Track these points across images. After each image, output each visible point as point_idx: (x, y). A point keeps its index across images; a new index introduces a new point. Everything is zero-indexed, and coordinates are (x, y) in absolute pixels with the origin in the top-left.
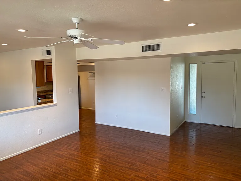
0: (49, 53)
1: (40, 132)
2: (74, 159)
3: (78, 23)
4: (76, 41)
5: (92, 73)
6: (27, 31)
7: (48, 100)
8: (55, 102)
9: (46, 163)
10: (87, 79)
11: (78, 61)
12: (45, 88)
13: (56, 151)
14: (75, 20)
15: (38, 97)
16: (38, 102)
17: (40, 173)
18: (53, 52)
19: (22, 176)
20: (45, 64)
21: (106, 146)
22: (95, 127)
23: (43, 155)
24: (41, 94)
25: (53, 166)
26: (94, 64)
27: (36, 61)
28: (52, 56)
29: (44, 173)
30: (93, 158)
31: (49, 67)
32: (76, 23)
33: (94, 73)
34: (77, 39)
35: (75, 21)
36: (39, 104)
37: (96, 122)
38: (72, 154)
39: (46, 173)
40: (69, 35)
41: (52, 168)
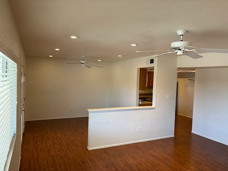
0: (152, 61)
1: (139, 130)
2: (167, 164)
3: (183, 35)
4: (179, 53)
5: (192, 80)
6: (137, 45)
7: (147, 103)
8: (153, 106)
9: (142, 159)
10: (186, 86)
11: (179, 68)
12: (146, 92)
13: (152, 151)
14: (180, 32)
15: (140, 98)
16: (139, 103)
17: (137, 167)
18: (155, 61)
19: (123, 164)
20: (148, 71)
21: (203, 161)
22: (191, 136)
23: (140, 151)
24: (142, 97)
25: (148, 164)
26: (195, 71)
27: (141, 69)
28: (155, 65)
29: (140, 168)
30: (187, 168)
31: (150, 73)
32: (181, 35)
33: (194, 80)
34: (181, 50)
35: (181, 34)
36: (140, 105)
37: (192, 132)
38: (165, 158)
39: (142, 169)
40: (173, 47)
41: (147, 166)
